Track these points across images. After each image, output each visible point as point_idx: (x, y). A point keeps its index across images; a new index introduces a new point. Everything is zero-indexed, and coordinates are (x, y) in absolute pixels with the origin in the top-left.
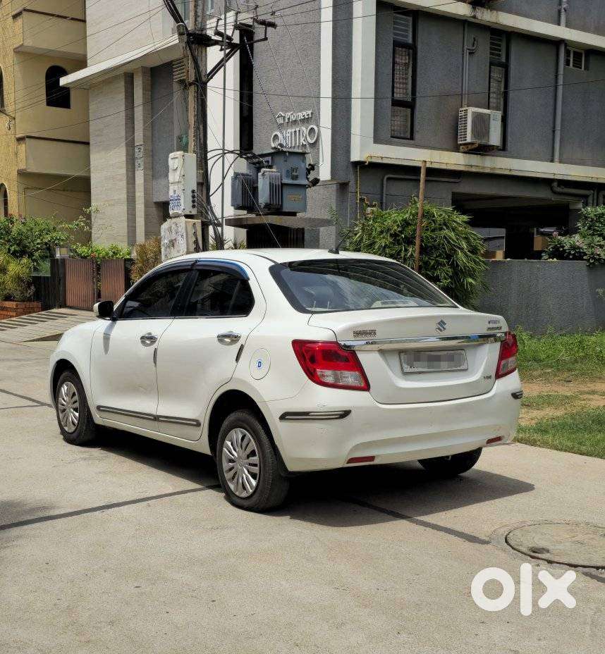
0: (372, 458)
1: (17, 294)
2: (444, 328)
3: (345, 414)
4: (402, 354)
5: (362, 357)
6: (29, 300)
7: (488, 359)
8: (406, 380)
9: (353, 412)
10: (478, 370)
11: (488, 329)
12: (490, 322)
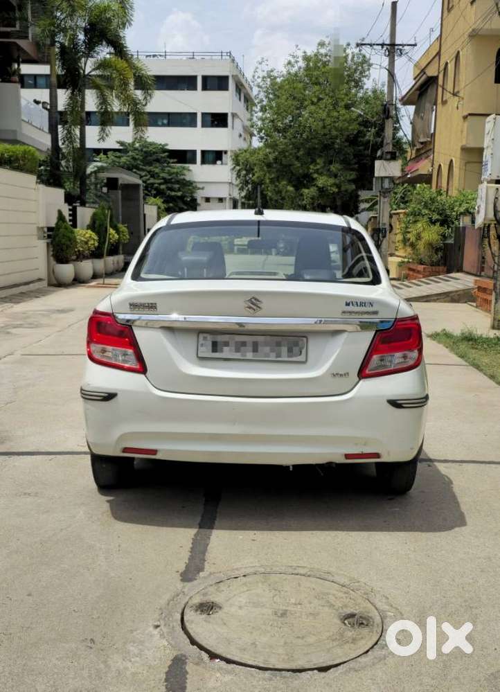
0: (154, 452)
1: (426, 259)
2: (259, 308)
3: (110, 397)
4: (201, 336)
5: (140, 335)
6: (437, 264)
7: (340, 352)
8: (203, 367)
9: (119, 396)
10: (323, 365)
11: (344, 312)
12: (348, 304)
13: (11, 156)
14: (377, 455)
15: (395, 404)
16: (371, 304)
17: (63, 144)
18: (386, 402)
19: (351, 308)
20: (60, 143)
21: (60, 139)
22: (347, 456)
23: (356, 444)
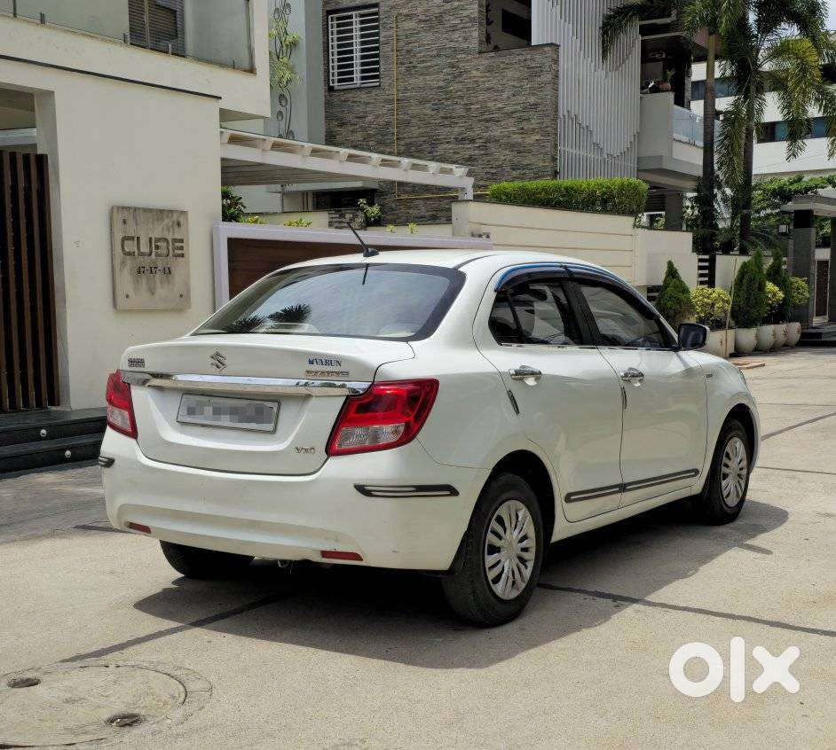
2: (224, 365)
3: (109, 463)
4: (185, 397)
8: (182, 433)
9: (115, 462)
10: (289, 436)
11: (308, 372)
12: (311, 362)
13: (604, 193)
14: (356, 557)
15: (363, 490)
16: (339, 363)
17: (719, 169)
18: (353, 488)
19: (315, 367)
20: (716, 167)
21: (715, 161)
22: (325, 554)
23: (327, 539)
